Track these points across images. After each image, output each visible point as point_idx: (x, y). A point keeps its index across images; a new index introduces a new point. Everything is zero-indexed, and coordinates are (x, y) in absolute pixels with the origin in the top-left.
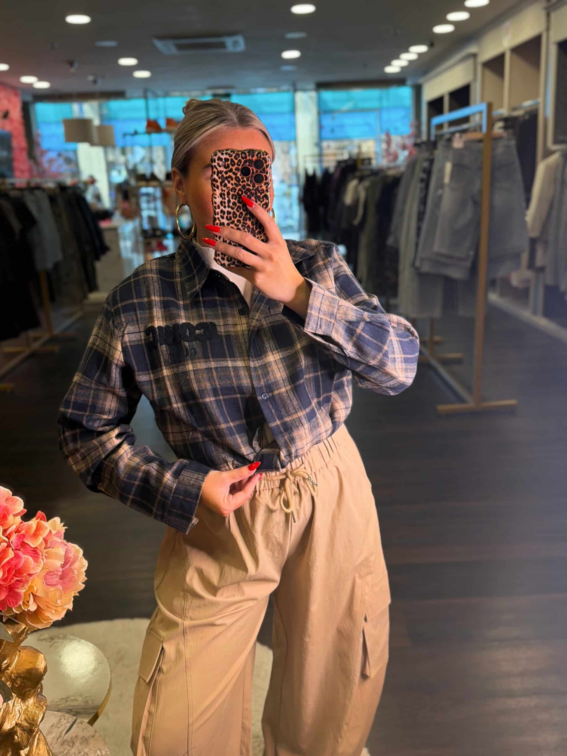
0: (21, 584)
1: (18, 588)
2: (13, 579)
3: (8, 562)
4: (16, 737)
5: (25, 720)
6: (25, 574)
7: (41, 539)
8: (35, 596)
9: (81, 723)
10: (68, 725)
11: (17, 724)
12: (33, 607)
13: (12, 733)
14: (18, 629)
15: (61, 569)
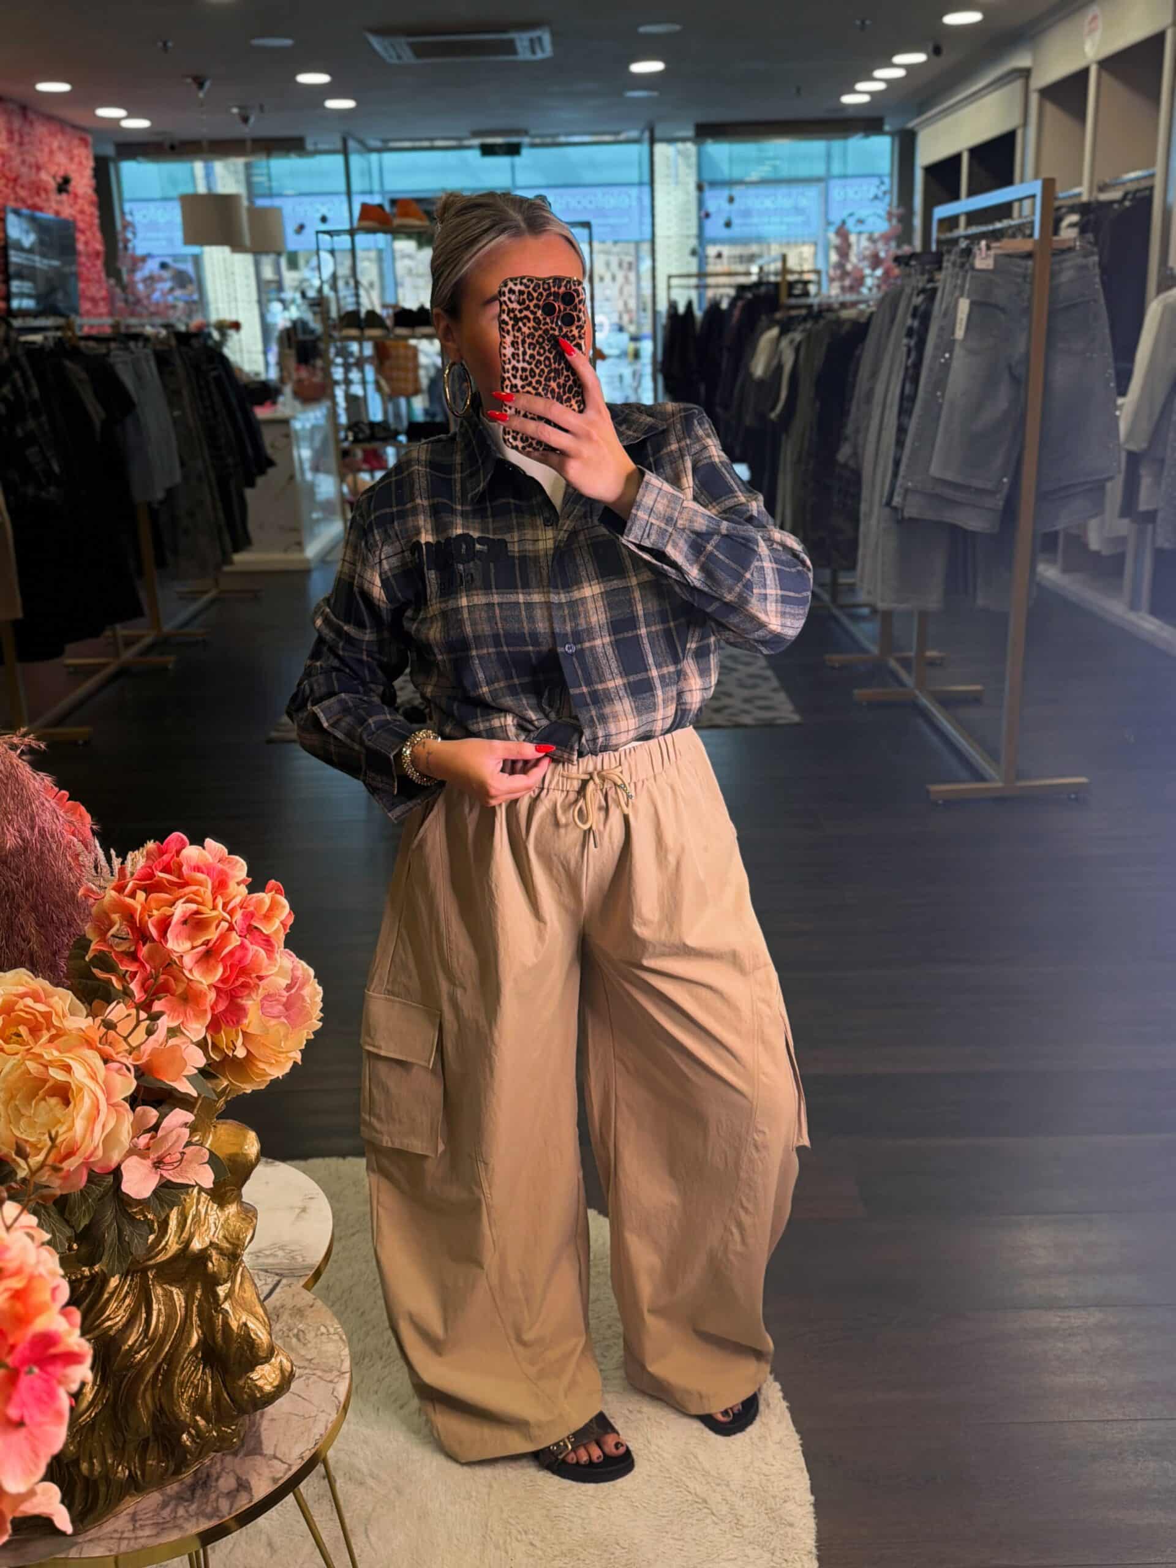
0: (247, 992)
1: (241, 997)
2: (236, 979)
3: (231, 953)
4: (210, 1265)
5: (225, 1237)
6: (254, 975)
7: (277, 923)
8: (245, 1034)
9: (290, 1286)
10: (266, 1289)
11: (212, 1244)
12: (241, 1053)
13: (203, 1257)
14: (217, 1085)
15: (286, 994)
